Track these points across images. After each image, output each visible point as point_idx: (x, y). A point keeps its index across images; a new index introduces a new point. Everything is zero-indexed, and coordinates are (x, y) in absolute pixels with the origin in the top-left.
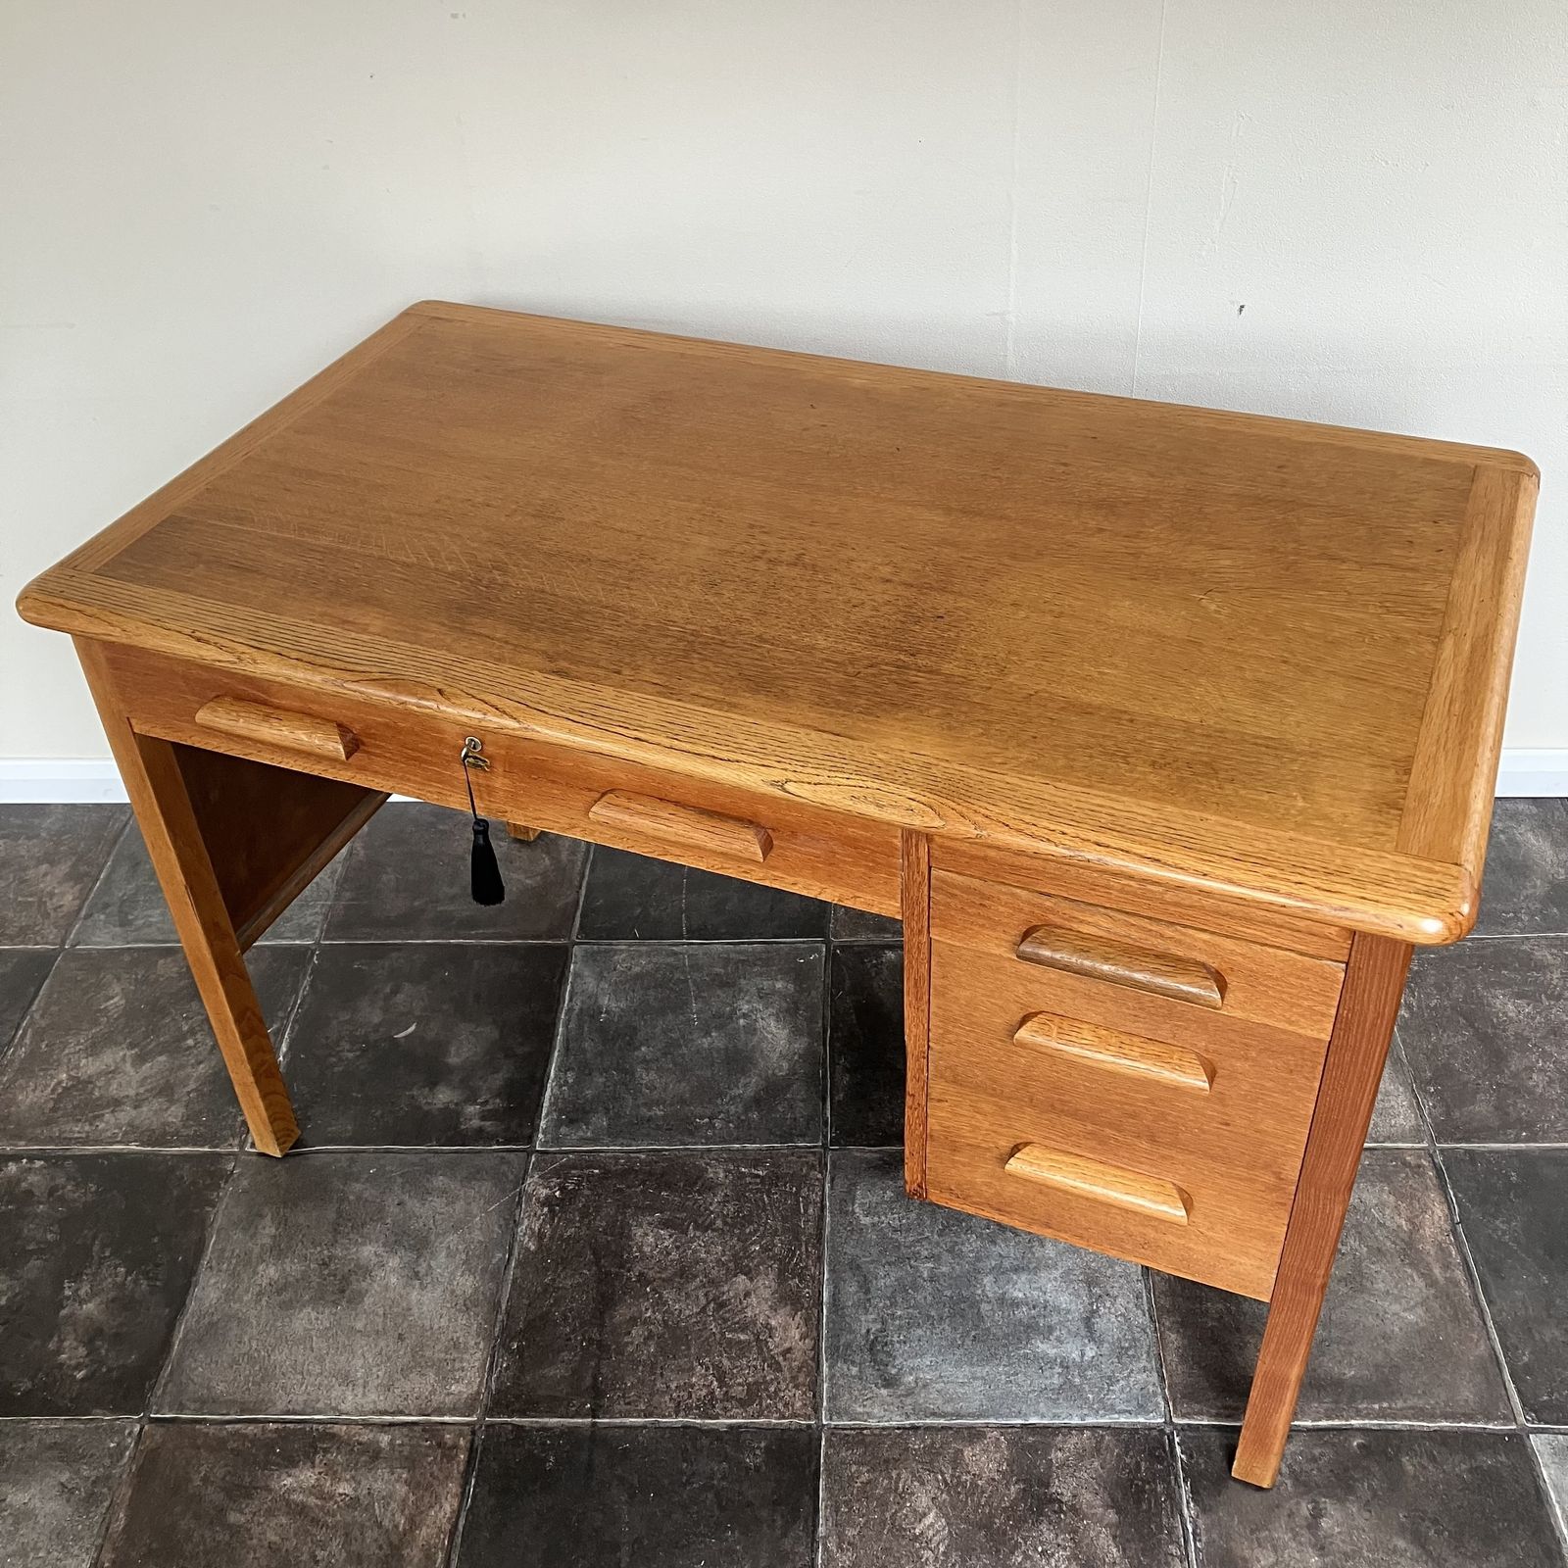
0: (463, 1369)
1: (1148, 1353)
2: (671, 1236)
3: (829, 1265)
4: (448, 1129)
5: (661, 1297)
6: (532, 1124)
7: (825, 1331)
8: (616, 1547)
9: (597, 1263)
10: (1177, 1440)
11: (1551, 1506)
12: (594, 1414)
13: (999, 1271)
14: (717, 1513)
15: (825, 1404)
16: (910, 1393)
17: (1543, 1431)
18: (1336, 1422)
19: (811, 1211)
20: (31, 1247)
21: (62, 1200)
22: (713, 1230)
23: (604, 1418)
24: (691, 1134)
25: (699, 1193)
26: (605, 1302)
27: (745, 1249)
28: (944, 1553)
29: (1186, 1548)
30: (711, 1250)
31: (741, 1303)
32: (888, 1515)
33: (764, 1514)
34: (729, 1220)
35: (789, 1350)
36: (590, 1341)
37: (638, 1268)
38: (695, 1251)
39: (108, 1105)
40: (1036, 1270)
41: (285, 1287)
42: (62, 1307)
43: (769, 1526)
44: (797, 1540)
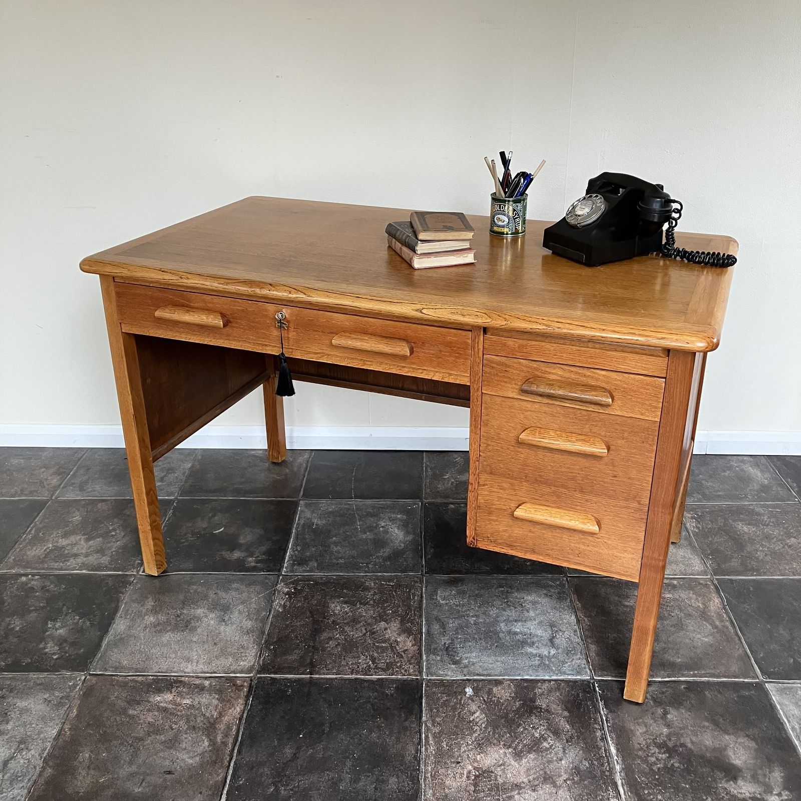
0: (246, 656)
1: (581, 653)
2: (348, 607)
3: (425, 618)
4: (240, 566)
5: (343, 630)
6: (280, 564)
7: (424, 643)
8: (322, 724)
9: (312, 616)
10: (596, 685)
11: (778, 710)
12: (311, 674)
13: (508, 621)
14: (372, 712)
15: (424, 670)
16: (466, 667)
17: (771, 682)
18: (673, 679)
19: (416, 598)
20: (32, 608)
21: (48, 591)
22: (369, 605)
23: (316, 675)
24: (358, 569)
25: (362, 591)
26: (316, 631)
27: (385, 612)
28: (484, 728)
29: (603, 726)
30: (366, 612)
31: (383, 632)
32: (456, 713)
33: (396, 712)
34: (376, 601)
35: (406, 650)
36: (309, 646)
37: (332, 619)
38: (360, 613)
39: (72, 556)
40: (525, 621)
41: (158, 624)
42: (47, 631)
43: (398, 717)
44: (412, 722)
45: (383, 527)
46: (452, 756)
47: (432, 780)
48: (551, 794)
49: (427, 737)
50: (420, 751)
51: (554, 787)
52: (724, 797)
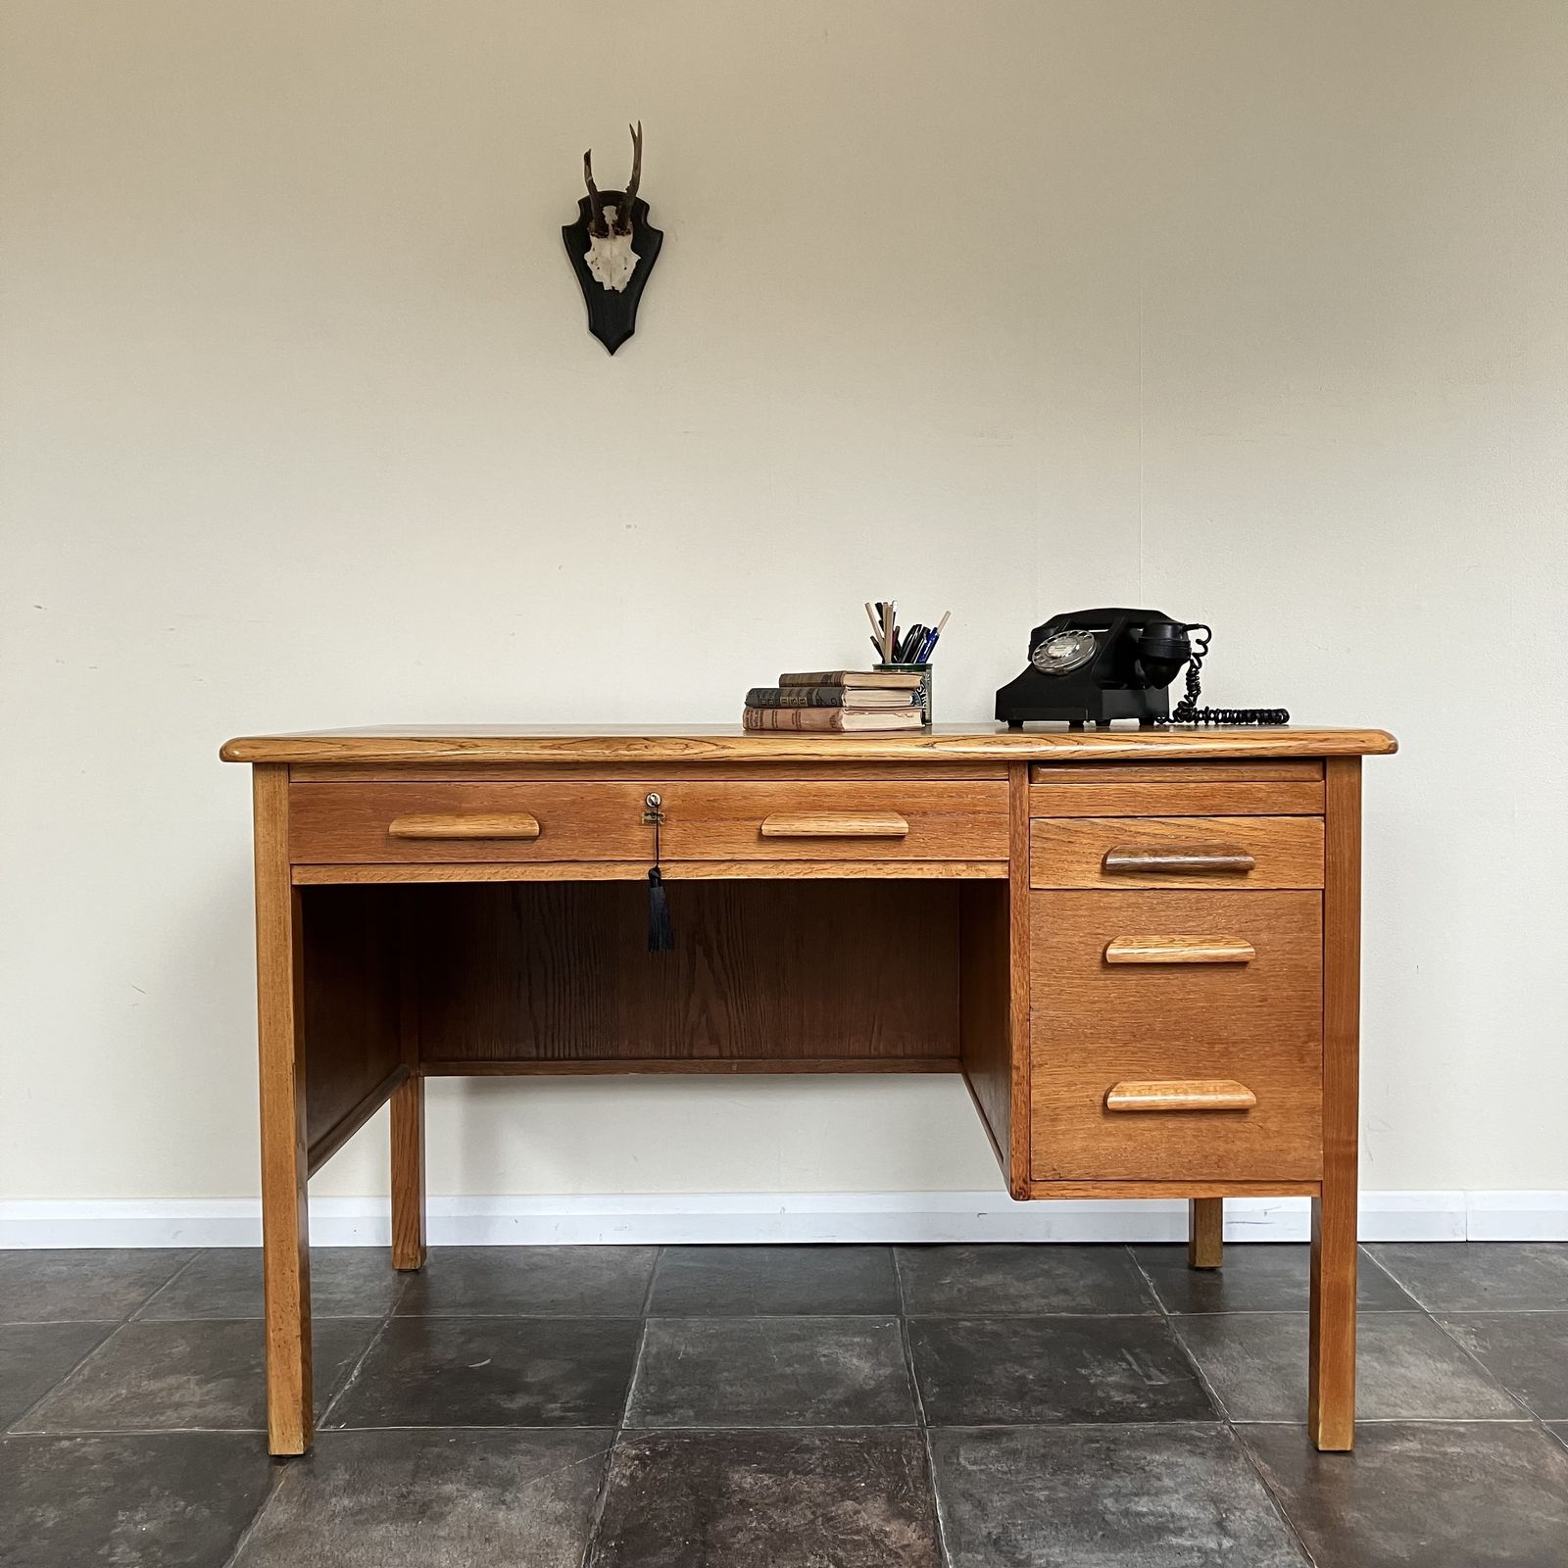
0: (557, 1559)
1: (1289, 1543)
2: (770, 1478)
3: (941, 1494)
4: (532, 1417)
5: (765, 1514)
6: (616, 1414)
7: (944, 1534)
9: (695, 1493)
13: (1118, 1495)
19: (914, 1463)
20: (83, 1490)
21: (119, 1462)
22: (814, 1474)
24: (782, 1420)
25: (796, 1452)
26: (705, 1517)
27: (850, 1485)
30: (813, 1486)
31: (851, 1517)
34: (830, 1469)
35: (908, 1545)
36: (693, 1541)
37: (738, 1497)
38: (797, 1487)
39: (169, 1407)
40: (1156, 1494)
41: (360, 1512)
42: (115, 1527)
45: (824, 1356)
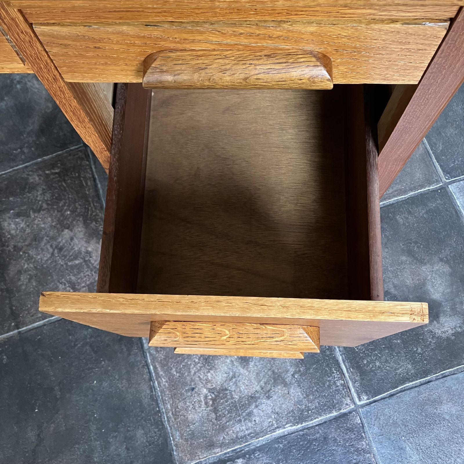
2: (23, 221)
5: (29, 256)
8: (52, 389)
12: (17, 327)
14: (94, 355)
17: (454, 182)
19: (89, 183)
22: (43, 210)
23: (23, 327)
24: (13, 160)
25: (29, 192)
27: (63, 215)
31: (70, 244)
33: (116, 347)
34: (49, 202)
37: (12, 243)
38: (38, 225)
43: (120, 353)
44: (136, 355)
46: (185, 384)
47: (175, 419)
48: (283, 396)
49: (155, 368)
50: (154, 387)
51: (284, 386)
52: (431, 342)
